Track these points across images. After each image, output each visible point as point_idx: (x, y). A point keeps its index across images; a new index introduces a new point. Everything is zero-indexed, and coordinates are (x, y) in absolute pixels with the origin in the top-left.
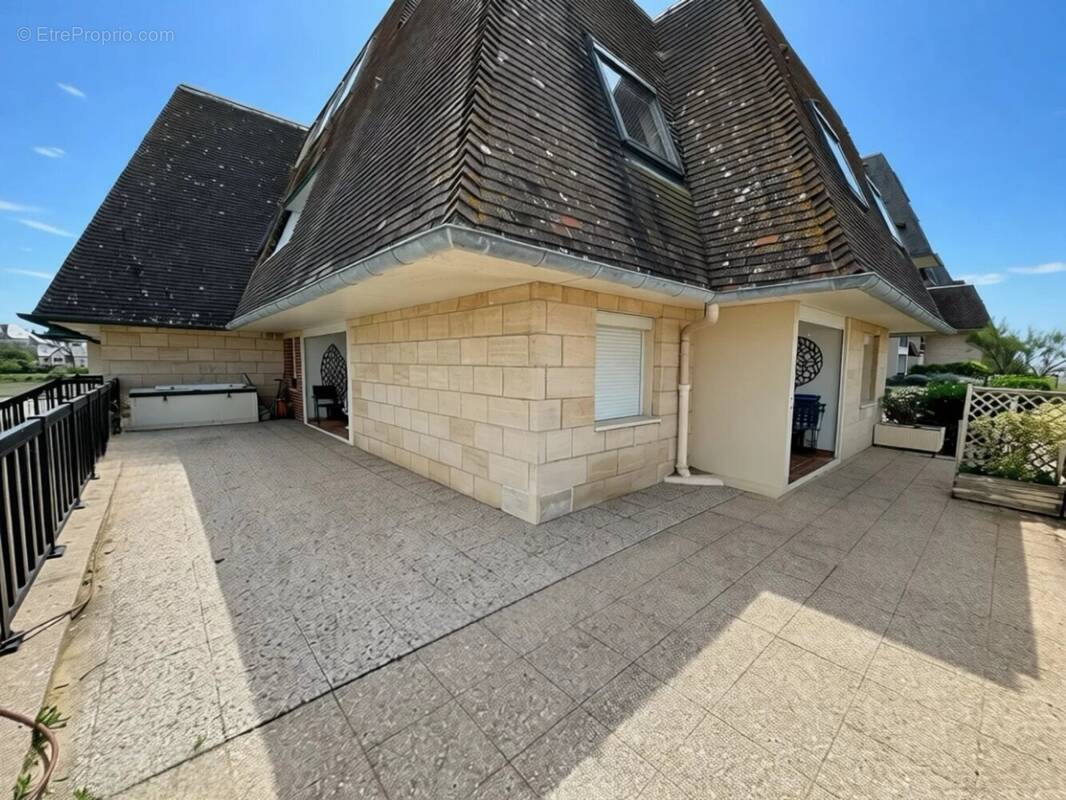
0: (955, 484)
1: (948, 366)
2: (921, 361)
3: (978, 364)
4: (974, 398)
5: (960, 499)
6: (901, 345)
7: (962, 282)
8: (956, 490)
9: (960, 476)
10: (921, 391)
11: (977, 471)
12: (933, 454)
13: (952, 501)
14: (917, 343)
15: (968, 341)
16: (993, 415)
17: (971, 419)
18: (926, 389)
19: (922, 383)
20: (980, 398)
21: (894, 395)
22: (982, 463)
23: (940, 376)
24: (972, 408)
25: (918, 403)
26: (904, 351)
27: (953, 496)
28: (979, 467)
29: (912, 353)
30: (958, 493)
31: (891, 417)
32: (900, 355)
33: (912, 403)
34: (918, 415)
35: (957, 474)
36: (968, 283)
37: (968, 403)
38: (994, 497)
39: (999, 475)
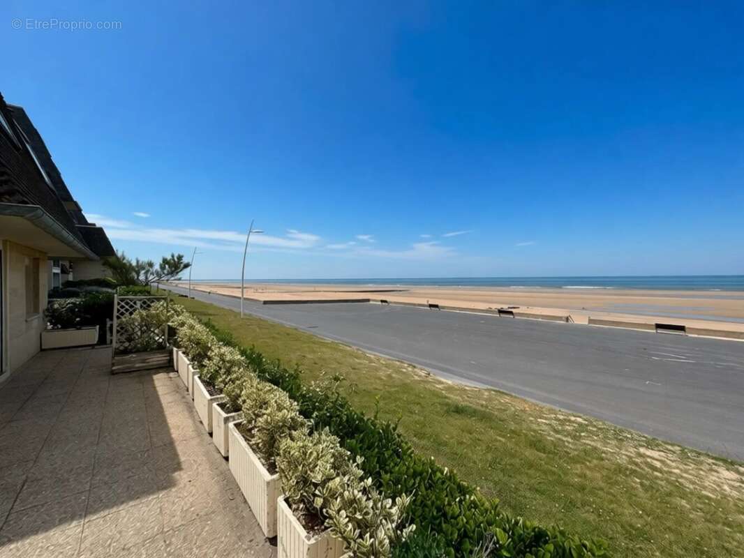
0: (113, 365)
1: (91, 280)
2: (71, 277)
3: (110, 279)
4: (119, 304)
5: (117, 373)
6: (54, 265)
7: (94, 225)
8: (114, 368)
9: (116, 358)
10: (77, 301)
11: (126, 352)
12: (92, 346)
13: (112, 376)
14: (67, 264)
15: (104, 264)
16: (131, 314)
17: (118, 318)
18: (80, 300)
19: (76, 295)
20: (123, 304)
21: (56, 306)
22: (127, 344)
23: (90, 288)
24: (118, 310)
25: (77, 310)
26: (57, 270)
27: (113, 373)
28: (126, 348)
29: (64, 271)
30: (115, 370)
31: (54, 324)
32: (54, 273)
33: (71, 310)
34: (78, 319)
35: (113, 358)
36: (98, 226)
37: (116, 307)
38: (137, 365)
39: (138, 351)
